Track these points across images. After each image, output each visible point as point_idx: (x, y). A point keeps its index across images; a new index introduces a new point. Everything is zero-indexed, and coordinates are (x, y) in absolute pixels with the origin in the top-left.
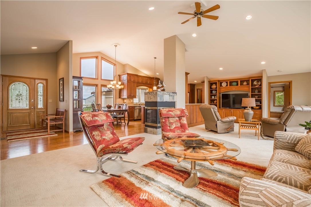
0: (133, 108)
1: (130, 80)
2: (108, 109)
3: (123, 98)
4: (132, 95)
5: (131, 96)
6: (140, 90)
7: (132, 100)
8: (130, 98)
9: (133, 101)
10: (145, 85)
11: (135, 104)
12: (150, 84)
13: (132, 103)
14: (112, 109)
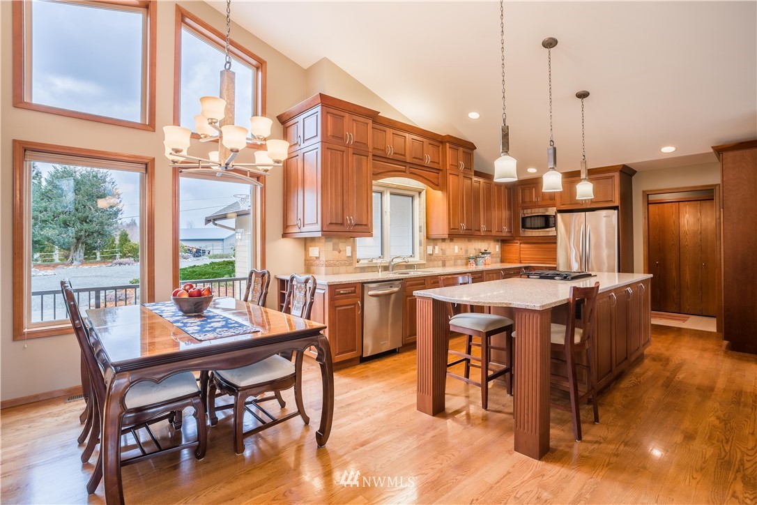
0: (358, 291)
1: (339, 137)
3: (306, 239)
4: (351, 219)
5: (342, 224)
6: (387, 197)
7: (349, 249)
8: (339, 237)
9: (353, 250)
10: (411, 173)
11: (363, 269)
12: (435, 166)
13: (351, 264)
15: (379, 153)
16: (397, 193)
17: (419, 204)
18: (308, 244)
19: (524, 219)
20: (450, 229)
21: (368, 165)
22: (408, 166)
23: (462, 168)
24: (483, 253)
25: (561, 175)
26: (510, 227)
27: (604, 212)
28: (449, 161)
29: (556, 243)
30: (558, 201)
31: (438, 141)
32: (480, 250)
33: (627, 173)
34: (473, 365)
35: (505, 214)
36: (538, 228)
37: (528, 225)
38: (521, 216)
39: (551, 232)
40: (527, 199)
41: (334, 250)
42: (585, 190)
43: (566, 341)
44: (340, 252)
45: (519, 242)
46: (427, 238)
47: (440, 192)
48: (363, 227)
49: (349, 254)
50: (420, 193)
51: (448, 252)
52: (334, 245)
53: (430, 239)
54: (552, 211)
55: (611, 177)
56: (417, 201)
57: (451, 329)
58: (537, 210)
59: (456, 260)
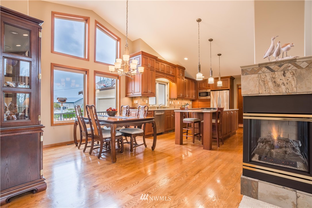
2: (110, 116)
5: (147, 92)
7: (147, 101)
9: (148, 101)
10: (166, 77)
12: (173, 75)
14: (118, 117)
15: (157, 70)
16: (161, 83)
17: (167, 87)
18: (133, 99)
19: (200, 93)
20: (178, 95)
21: (154, 74)
22: (165, 74)
23: (181, 76)
24: (187, 104)
25: (213, 79)
26: (195, 96)
27: (225, 91)
28: (177, 73)
29: (210, 101)
30: (211, 87)
31: (174, 66)
32: (185, 103)
33: (232, 79)
34: (189, 134)
35: (194, 91)
36: (204, 96)
37: (201, 95)
38: (199, 92)
39: (208, 97)
40: (201, 87)
41: (143, 101)
42: (220, 83)
43: (216, 122)
44: (144, 102)
45: (198, 101)
46: (170, 98)
47: (174, 83)
48: (153, 94)
49: (147, 103)
50: (167, 84)
51: (176, 104)
52: (143, 99)
53: (171, 99)
54: (209, 91)
55: (227, 80)
56: (166, 86)
57: (184, 122)
58: (204, 90)
59: (178, 106)
